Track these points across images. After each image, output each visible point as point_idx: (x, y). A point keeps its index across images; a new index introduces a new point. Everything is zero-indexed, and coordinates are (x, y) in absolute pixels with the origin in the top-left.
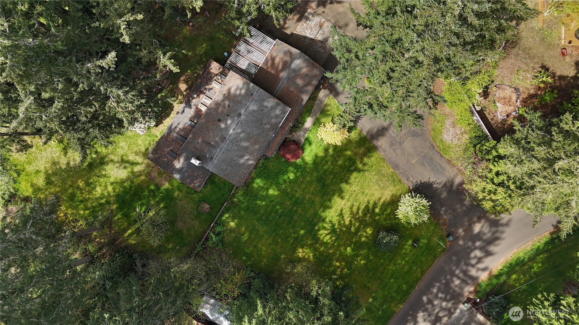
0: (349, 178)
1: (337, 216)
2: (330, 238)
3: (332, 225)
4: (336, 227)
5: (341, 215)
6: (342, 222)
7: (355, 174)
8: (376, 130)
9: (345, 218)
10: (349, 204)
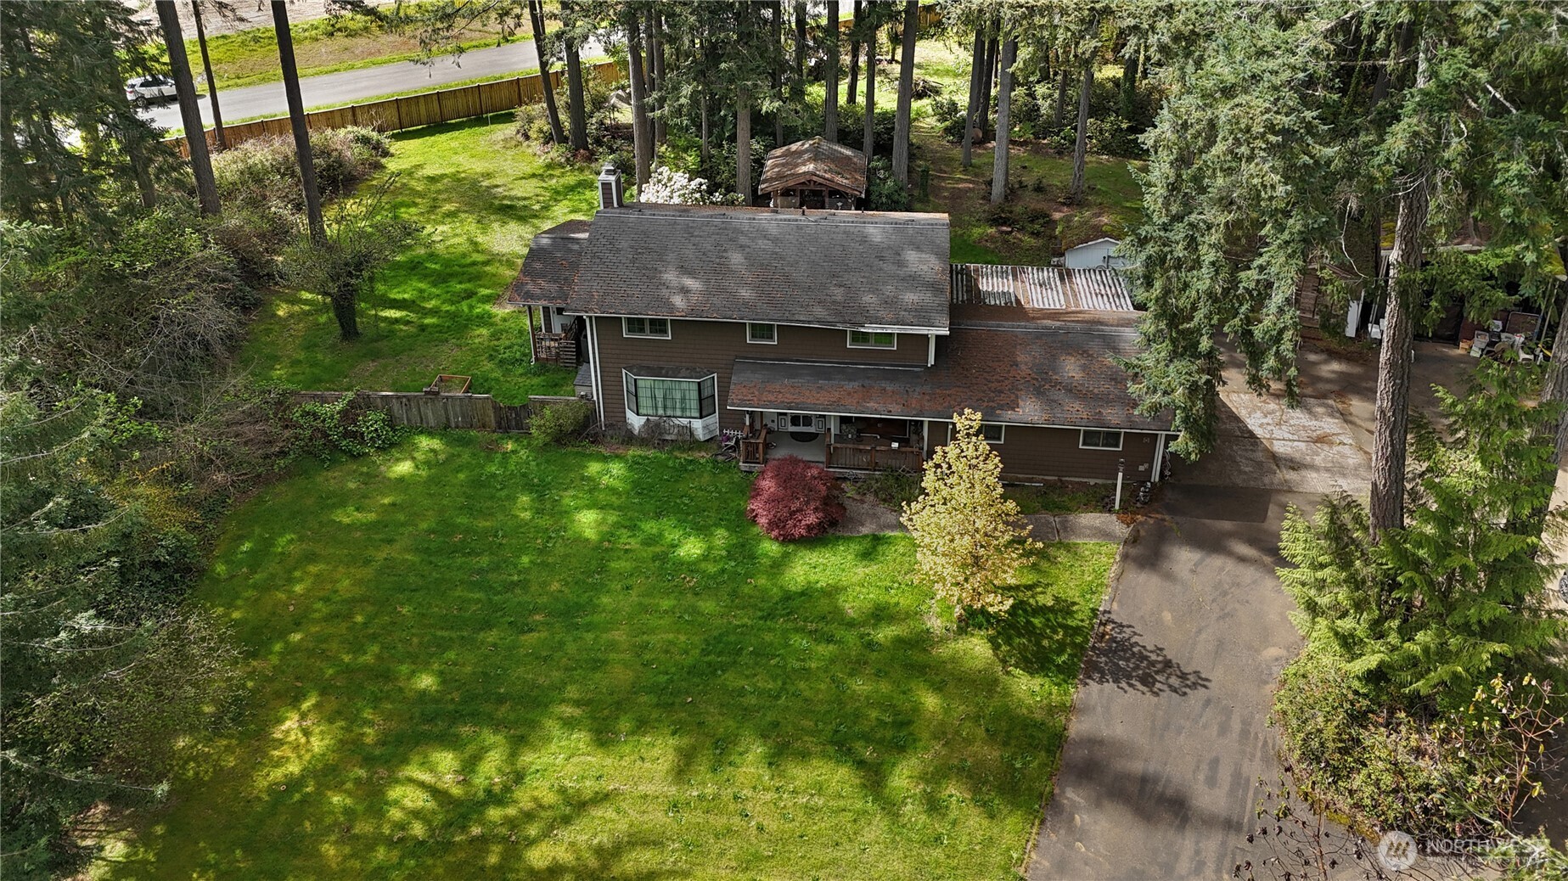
0: (804, 756)
1: (562, 791)
2: (416, 814)
3: (497, 789)
4: (494, 813)
5: (576, 806)
6: (533, 831)
7: (839, 777)
8: (1137, 767)
9: (565, 834)
10: (658, 818)
